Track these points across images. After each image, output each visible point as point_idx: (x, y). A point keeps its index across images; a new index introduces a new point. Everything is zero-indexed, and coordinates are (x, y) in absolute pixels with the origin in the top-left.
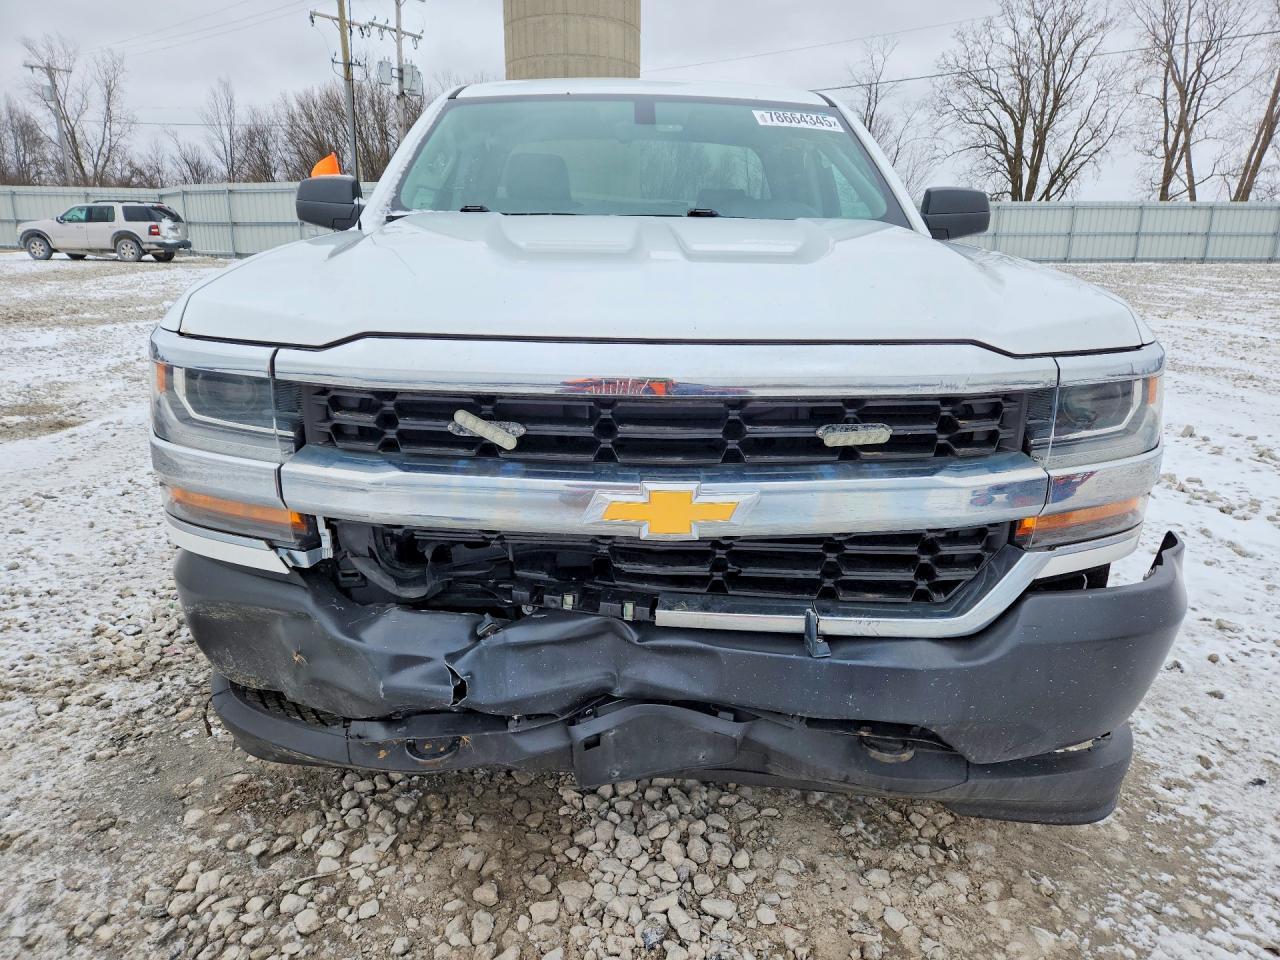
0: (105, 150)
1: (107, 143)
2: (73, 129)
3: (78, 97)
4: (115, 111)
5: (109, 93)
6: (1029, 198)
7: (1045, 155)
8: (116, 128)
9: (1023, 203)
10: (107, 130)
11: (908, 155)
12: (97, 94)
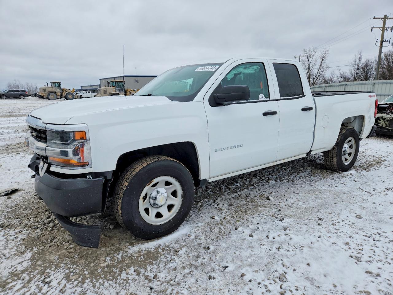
0: (317, 76)
1: (318, 74)
2: (310, 71)
3: (314, 62)
4: (323, 65)
5: (322, 60)
8: (322, 70)
10: (319, 71)
12: (319, 61)
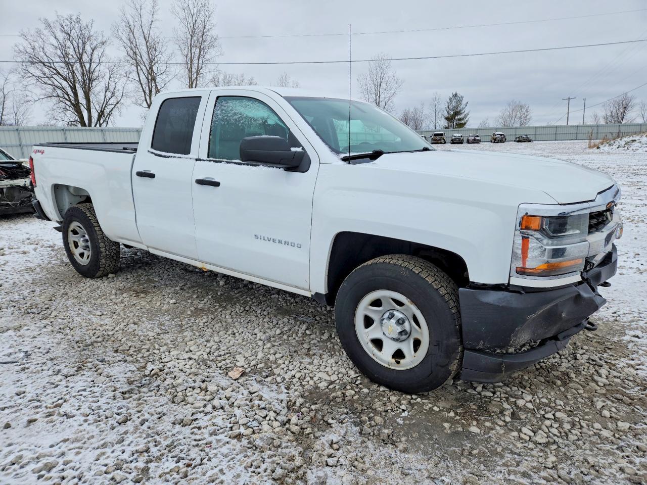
6: (90, 125)
7: (91, 104)
9: (87, 128)
11: (11, 99)
